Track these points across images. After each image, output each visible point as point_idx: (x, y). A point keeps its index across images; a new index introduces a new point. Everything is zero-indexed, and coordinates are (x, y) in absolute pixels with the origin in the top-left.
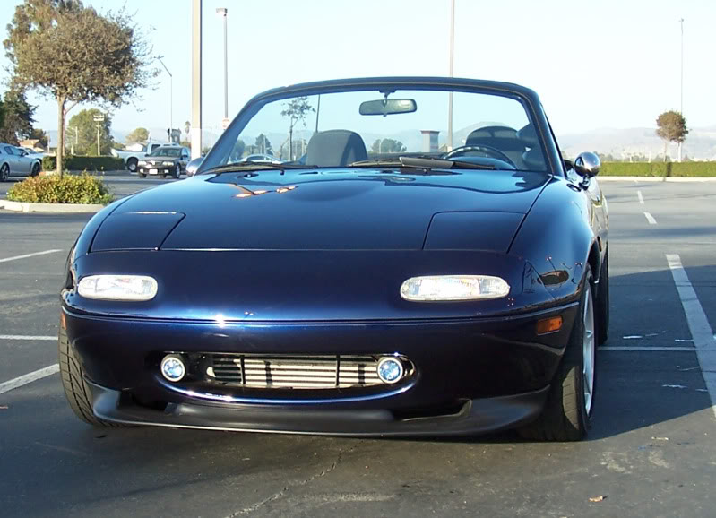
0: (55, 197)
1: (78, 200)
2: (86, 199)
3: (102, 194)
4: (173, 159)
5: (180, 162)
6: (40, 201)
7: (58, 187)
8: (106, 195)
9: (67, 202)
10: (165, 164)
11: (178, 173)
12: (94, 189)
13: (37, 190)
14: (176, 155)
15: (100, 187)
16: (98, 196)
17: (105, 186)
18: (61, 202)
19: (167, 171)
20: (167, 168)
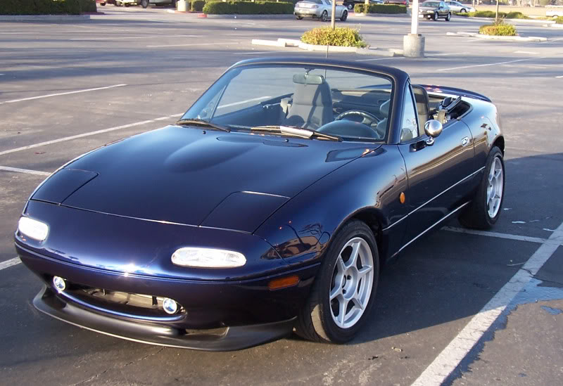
0: (327, 42)
1: (342, 43)
2: (347, 43)
3: (357, 40)
4: (434, 9)
5: (438, 11)
6: (318, 44)
7: (330, 36)
8: (359, 41)
9: (335, 45)
10: (428, 12)
11: (436, 17)
12: (352, 38)
13: (317, 37)
14: (436, 7)
15: (356, 36)
16: (354, 42)
17: (359, 35)
18: (331, 45)
19: (429, 16)
20: (430, 14)
